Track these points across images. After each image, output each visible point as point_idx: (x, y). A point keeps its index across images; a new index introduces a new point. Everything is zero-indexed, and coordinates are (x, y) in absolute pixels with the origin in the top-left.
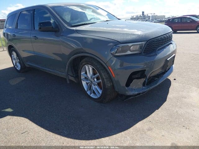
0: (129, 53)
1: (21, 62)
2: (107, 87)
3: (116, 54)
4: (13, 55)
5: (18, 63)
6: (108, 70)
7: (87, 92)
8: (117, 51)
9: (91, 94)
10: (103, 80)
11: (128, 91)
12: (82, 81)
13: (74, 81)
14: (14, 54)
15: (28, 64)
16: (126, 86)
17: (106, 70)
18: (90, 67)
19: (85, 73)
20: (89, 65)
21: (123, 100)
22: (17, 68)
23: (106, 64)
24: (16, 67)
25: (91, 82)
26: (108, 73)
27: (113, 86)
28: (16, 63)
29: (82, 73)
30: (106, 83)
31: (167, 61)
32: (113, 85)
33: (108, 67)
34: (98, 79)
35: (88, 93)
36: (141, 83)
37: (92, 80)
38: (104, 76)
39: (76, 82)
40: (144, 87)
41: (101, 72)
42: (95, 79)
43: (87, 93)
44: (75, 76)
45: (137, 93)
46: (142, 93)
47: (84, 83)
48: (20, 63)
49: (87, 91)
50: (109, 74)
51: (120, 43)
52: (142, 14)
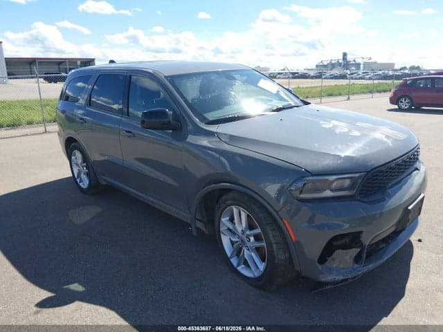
0: (328, 193)
1: (92, 174)
2: (277, 261)
3: (301, 196)
4: (75, 155)
5: (84, 174)
6: (282, 224)
7: (232, 260)
8: (304, 190)
9: (238, 265)
10: (269, 244)
11: (322, 273)
12: (222, 235)
13: (204, 229)
14: (78, 155)
15: (105, 179)
16: (318, 263)
17: (278, 226)
18: (242, 212)
19: (230, 219)
20: (241, 209)
21: (311, 291)
22: (81, 184)
23: (277, 212)
24: (78, 180)
25: (242, 241)
26: (281, 232)
27: (290, 260)
28: (79, 174)
29: (223, 220)
30: (275, 253)
31: (407, 211)
32: (290, 257)
33: (282, 219)
34: (257, 238)
35: (234, 261)
36: (350, 257)
37: (245, 239)
38: (272, 239)
39: (207, 233)
40: (356, 265)
41: (268, 228)
42: (252, 239)
43: (230, 262)
44: (205, 220)
45: (341, 278)
46: (352, 279)
47: (226, 241)
48: (88, 175)
49: (231, 257)
50: (283, 234)
51: (309, 174)
52: (342, 58)
